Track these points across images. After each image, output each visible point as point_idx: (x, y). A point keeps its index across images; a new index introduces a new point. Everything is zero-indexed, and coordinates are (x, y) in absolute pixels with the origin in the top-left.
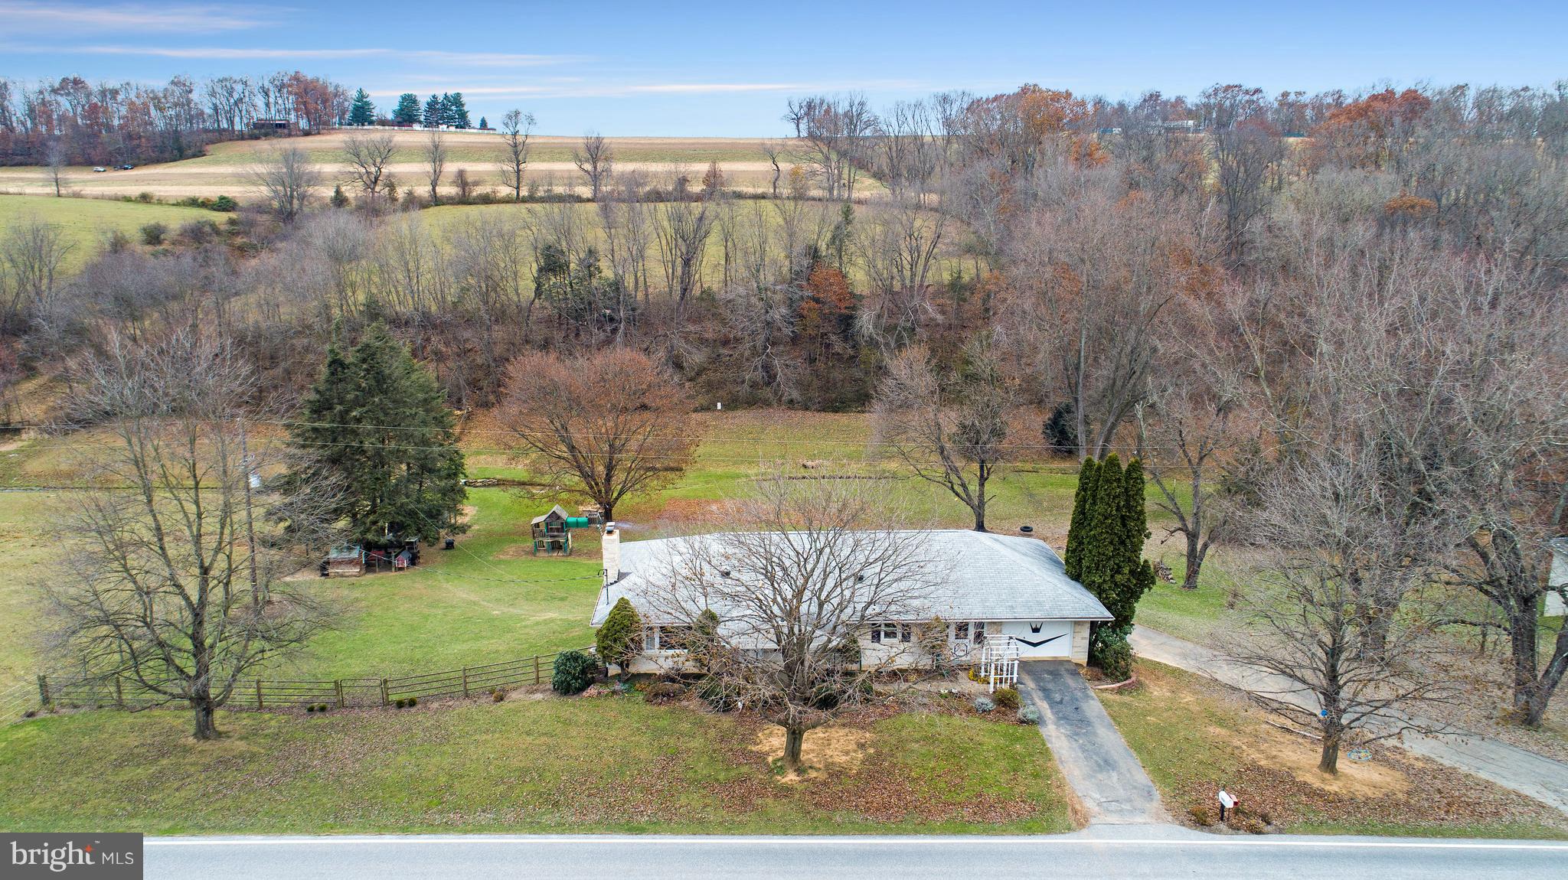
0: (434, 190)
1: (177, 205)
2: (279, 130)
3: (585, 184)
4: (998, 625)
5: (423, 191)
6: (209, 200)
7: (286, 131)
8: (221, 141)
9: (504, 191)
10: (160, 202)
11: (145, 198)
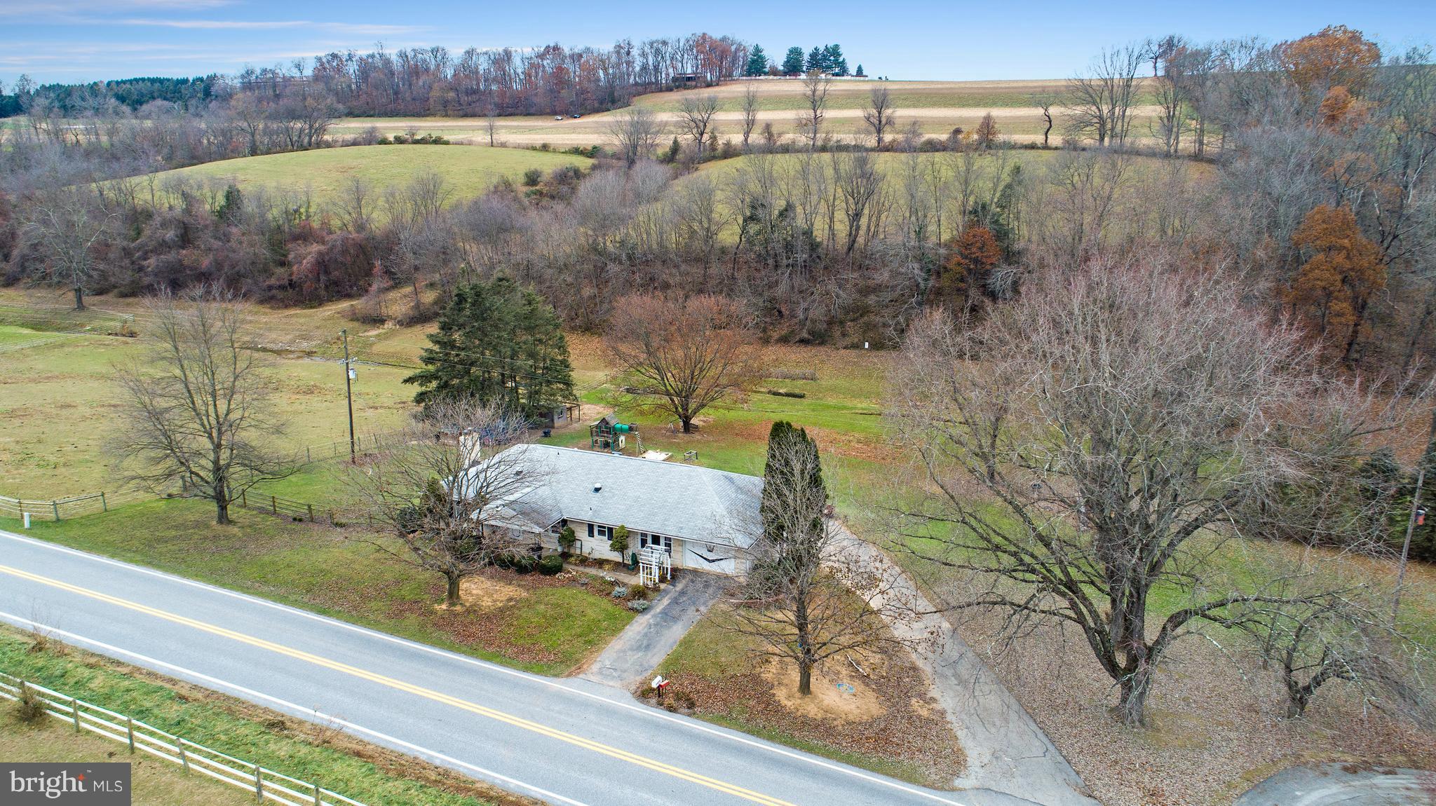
0: (746, 140)
1: (565, 152)
2: (688, 83)
3: (868, 133)
4: (682, 542)
5: (737, 139)
6: (585, 149)
7: (694, 83)
8: (645, 93)
9: (802, 140)
10: (555, 151)
11: (545, 148)
